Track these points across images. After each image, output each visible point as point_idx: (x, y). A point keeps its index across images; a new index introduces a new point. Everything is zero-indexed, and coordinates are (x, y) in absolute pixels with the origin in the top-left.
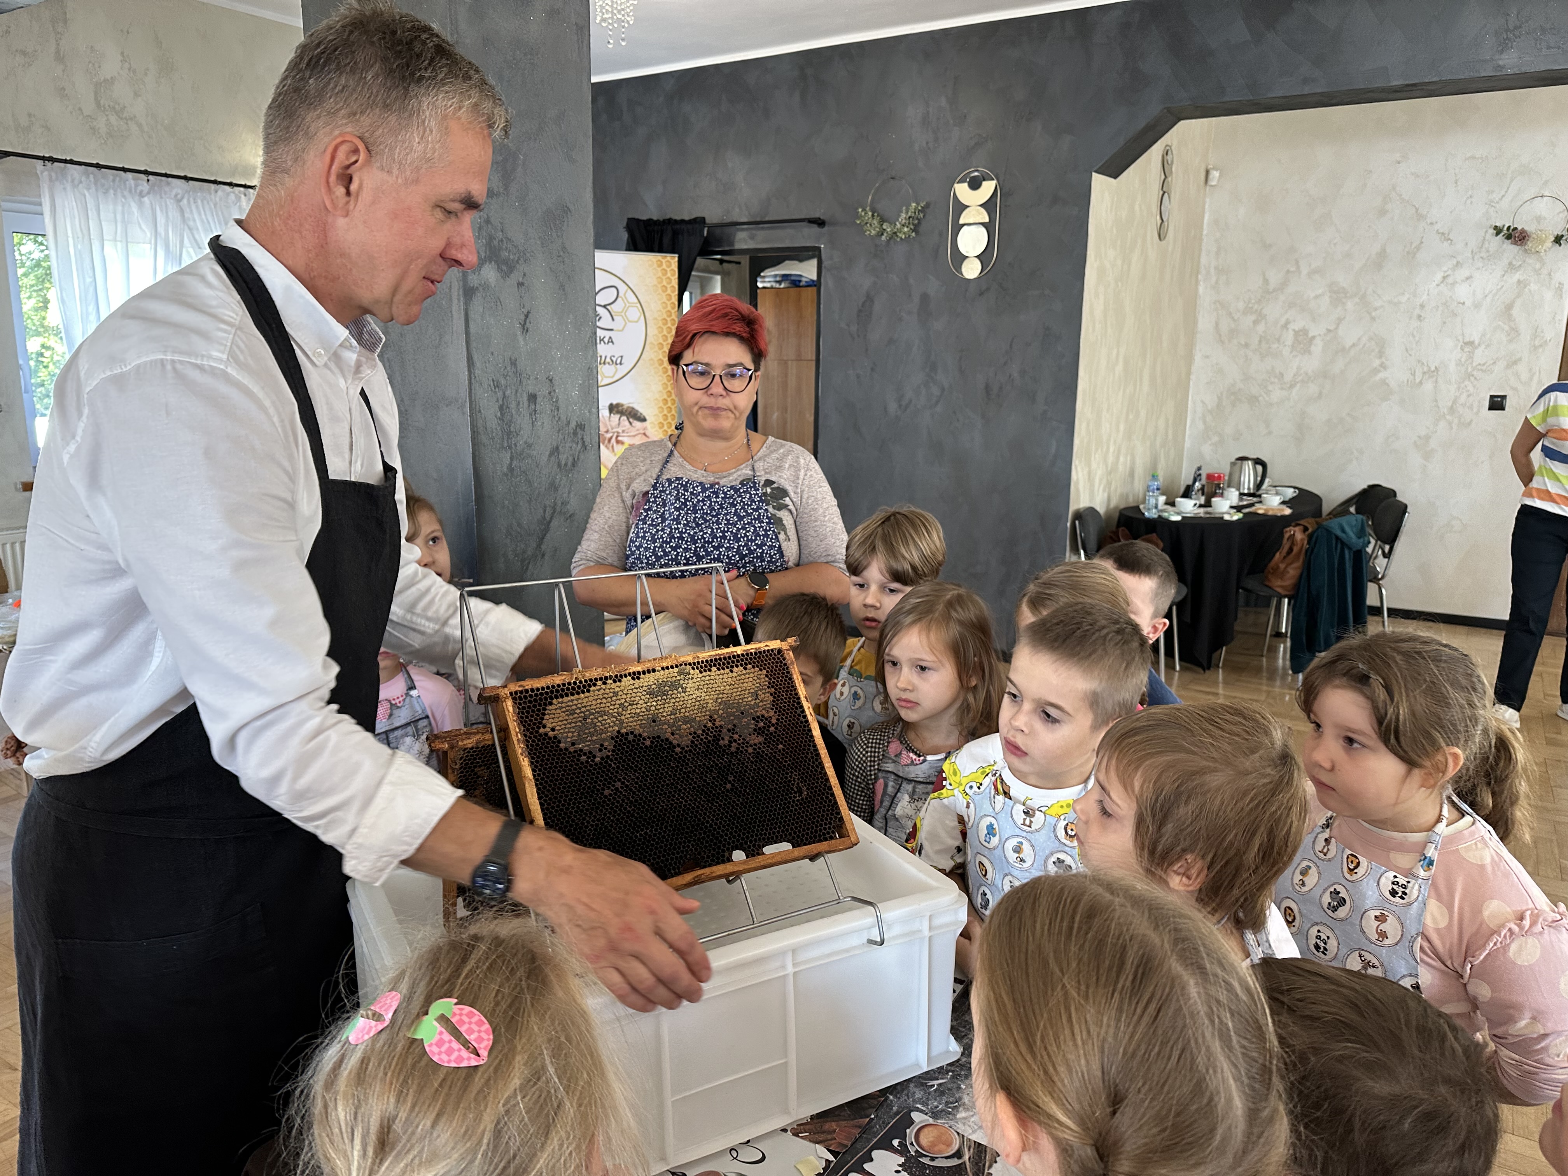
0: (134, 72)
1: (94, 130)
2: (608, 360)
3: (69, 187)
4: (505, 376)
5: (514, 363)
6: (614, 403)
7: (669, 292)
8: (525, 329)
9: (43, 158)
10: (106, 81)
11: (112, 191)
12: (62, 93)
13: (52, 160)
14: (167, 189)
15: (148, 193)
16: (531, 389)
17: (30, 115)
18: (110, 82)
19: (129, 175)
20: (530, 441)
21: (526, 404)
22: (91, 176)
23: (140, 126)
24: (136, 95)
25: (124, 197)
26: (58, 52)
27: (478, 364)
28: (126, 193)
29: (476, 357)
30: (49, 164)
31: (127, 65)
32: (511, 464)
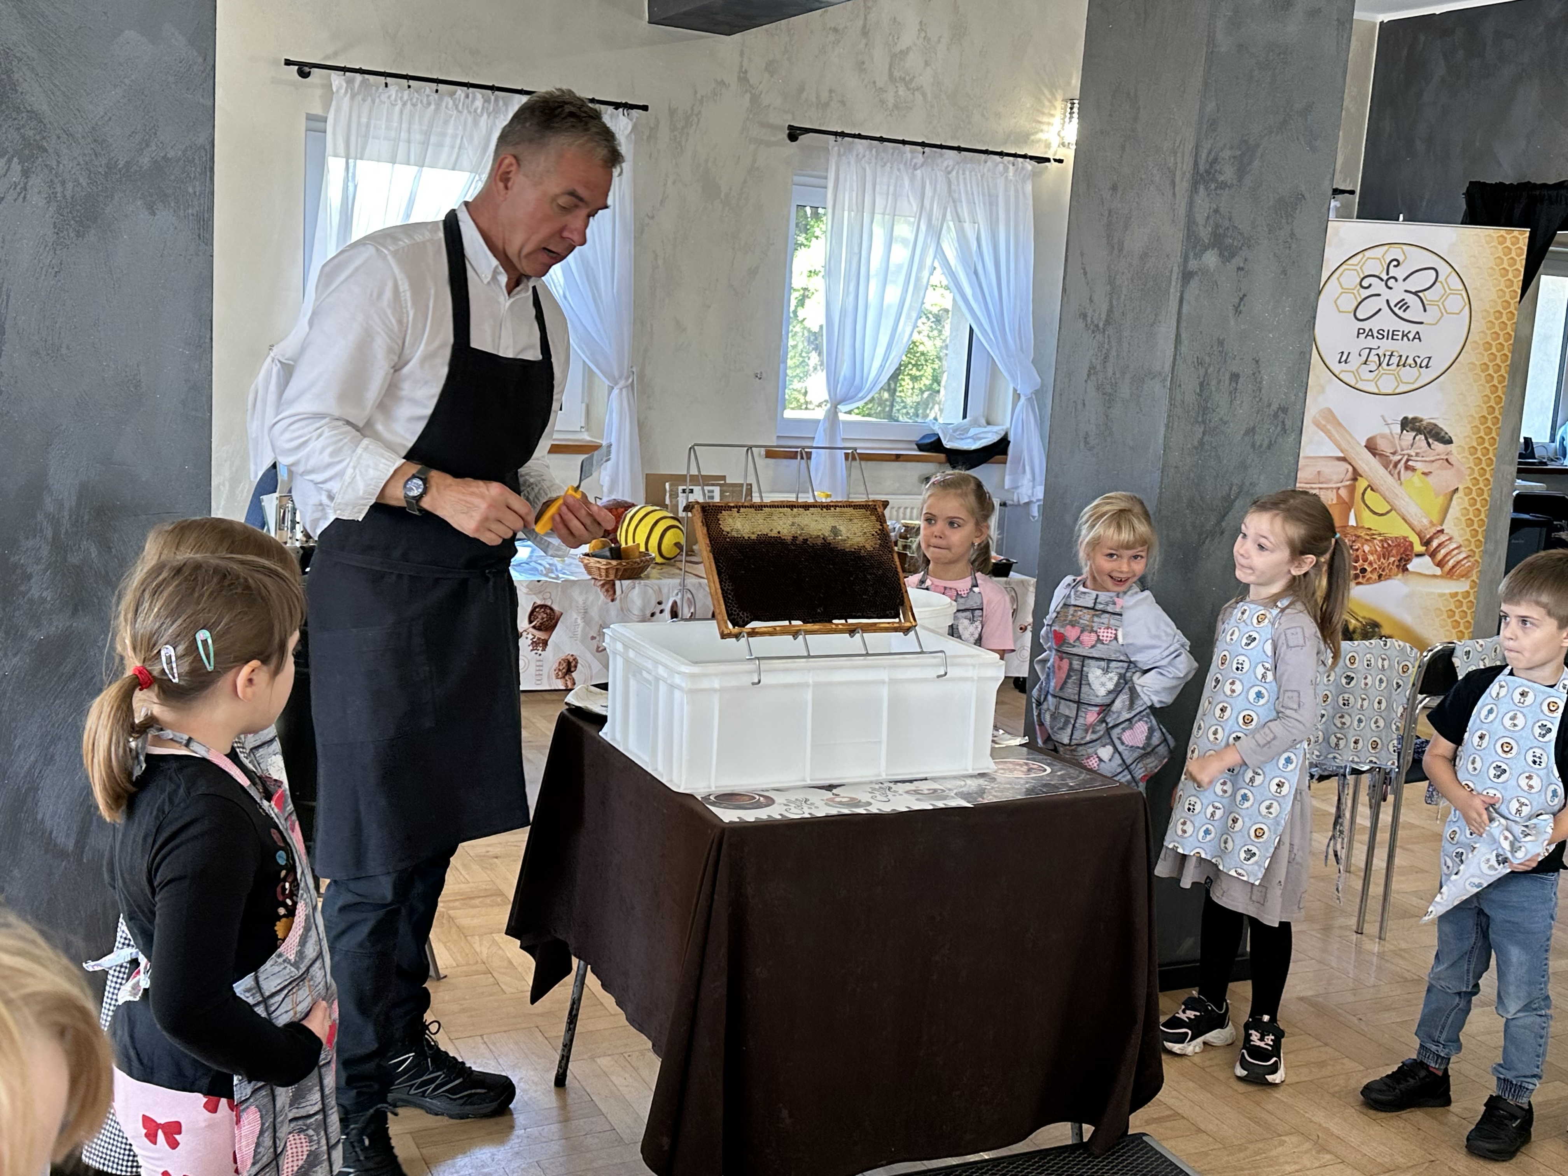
0: (929, 40)
1: (883, 102)
2: (1410, 361)
3: (853, 160)
4: (1210, 355)
5: (1221, 343)
6: (1410, 416)
7: (1510, 276)
8: (1237, 310)
9: (835, 134)
10: (901, 52)
11: (889, 165)
12: (861, 67)
13: (843, 135)
14: (939, 161)
15: (922, 165)
16: (1235, 370)
17: (831, 91)
18: (904, 53)
19: (908, 147)
20: (1225, 419)
21: (1227, 382)
22: (874, 151)
23: (924, 95)
24: (927, 64)
25: (899, 170)
26: (864, 26)
27: (1185, 342)
28: (902, 166)
29: (1184, 335)
30: (839, 139)
31: (923, 34)
32: (1202, 439)
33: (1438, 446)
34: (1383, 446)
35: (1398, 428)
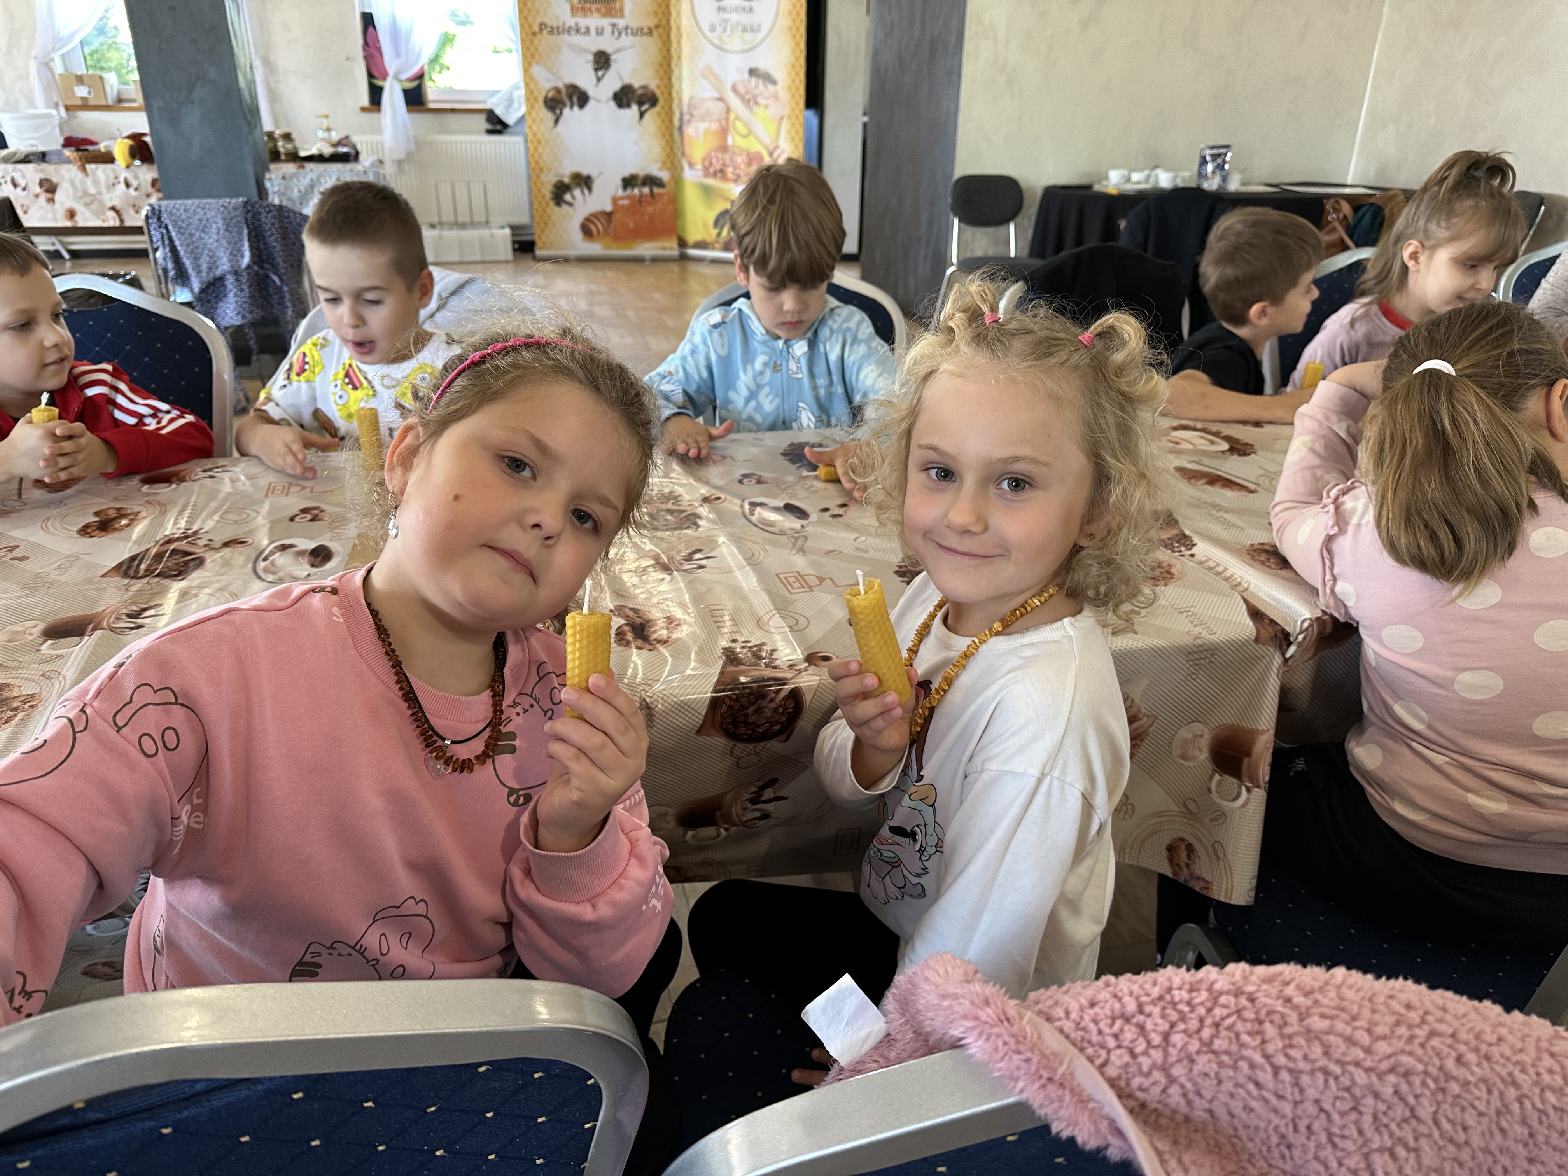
2: (749, 28)
6: (753, 67)
33: (771, 87)
34: (741, 89)
35: (746, 76)
